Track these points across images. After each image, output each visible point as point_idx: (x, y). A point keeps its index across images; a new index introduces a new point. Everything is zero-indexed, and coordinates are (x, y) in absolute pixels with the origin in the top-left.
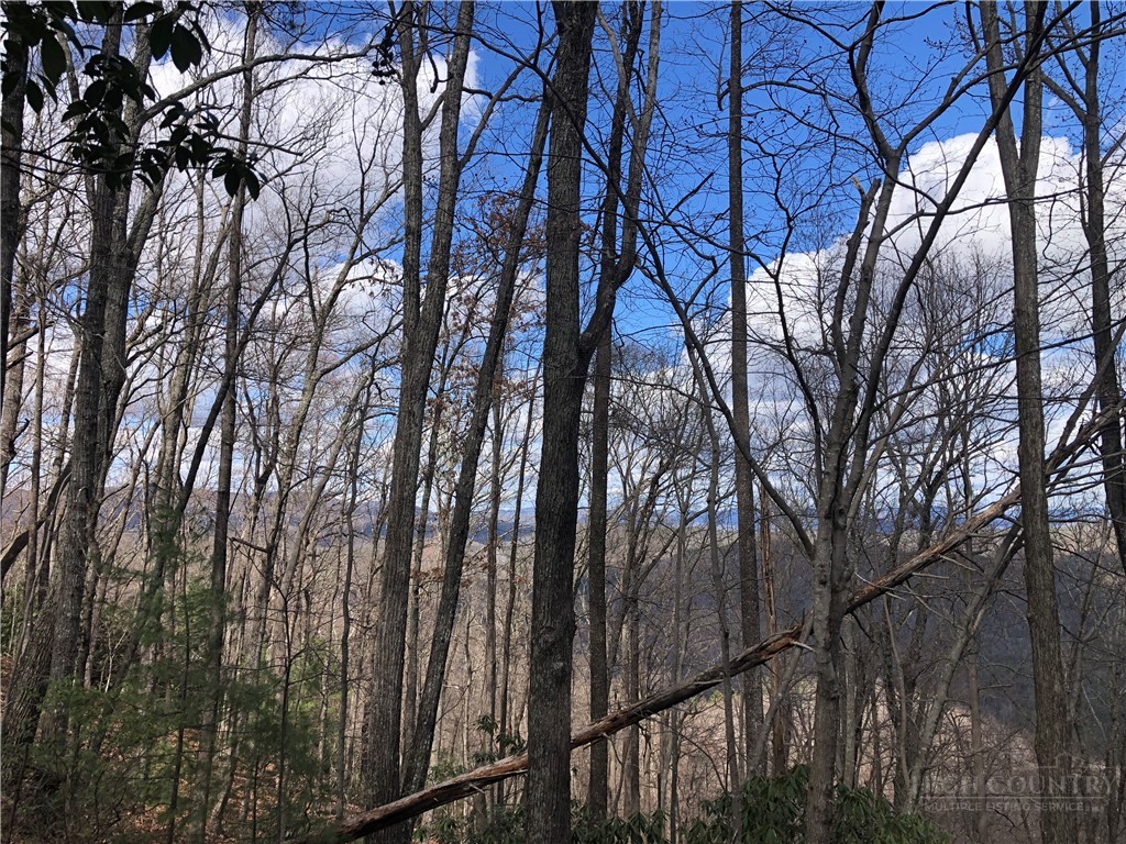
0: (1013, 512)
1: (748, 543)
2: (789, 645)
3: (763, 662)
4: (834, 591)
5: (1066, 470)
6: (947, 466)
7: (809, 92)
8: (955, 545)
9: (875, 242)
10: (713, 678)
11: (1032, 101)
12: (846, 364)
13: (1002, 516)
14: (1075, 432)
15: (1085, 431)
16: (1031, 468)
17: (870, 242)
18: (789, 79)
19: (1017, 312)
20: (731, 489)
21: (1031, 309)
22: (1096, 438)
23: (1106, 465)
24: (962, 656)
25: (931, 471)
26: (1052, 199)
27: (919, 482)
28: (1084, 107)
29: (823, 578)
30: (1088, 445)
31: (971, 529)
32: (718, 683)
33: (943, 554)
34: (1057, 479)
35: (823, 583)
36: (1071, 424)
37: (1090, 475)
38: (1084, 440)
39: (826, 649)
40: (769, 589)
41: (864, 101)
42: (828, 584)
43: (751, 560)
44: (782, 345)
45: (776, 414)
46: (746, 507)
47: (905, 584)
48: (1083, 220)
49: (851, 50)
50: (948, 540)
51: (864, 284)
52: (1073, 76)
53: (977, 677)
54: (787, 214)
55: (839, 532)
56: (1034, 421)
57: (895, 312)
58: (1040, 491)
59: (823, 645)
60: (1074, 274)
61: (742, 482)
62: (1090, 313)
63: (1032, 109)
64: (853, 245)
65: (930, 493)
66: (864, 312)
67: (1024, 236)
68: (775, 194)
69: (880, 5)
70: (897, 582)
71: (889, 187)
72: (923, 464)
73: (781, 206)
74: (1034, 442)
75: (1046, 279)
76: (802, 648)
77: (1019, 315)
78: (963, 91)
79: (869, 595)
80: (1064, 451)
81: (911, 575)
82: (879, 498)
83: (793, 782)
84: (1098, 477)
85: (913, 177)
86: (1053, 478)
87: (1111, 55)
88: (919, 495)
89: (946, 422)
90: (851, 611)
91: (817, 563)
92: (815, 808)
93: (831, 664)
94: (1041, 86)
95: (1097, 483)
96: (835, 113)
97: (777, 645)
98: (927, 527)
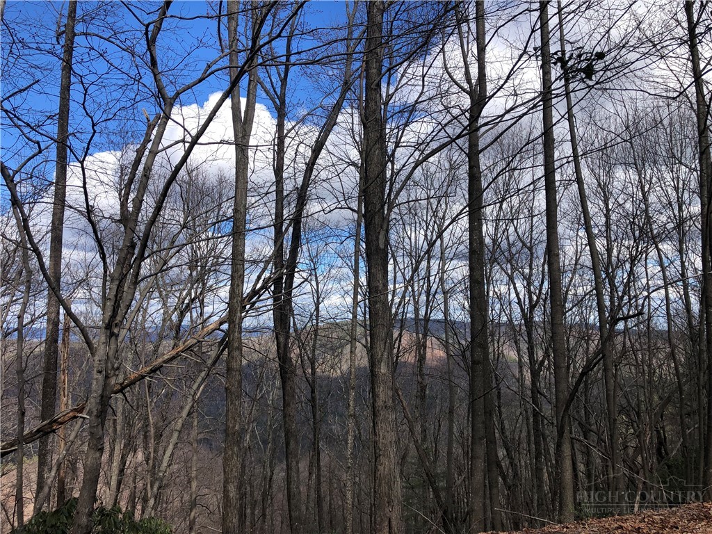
0: (225, 326)
1: (52, 349)
2: (75, 417)
3: (54, 431)
4: (107, 377)
5: (255, 303)
6: (192, 301)
7: (123, 49)
8: (190, 347)
9: (154, 153)
10: (13, 446)
11: (251, 92)
12: (128, 228)
13: (219, 329)
14: (261, 281)
15: (266, 282)
16: (235, 301)
17: (150, 152)
18: (110, 37)
19: (235, 211)
20: (44, 312)
21: (243, 210)
22: (271, 286)
23: (275, 301)
24: (189, 414)
25: (183, 302)
26: (255, 148)
27: (175, 309)
28: (278, 103)
29: (100, 368)
30: (267, 289)
31: (201, 337)
32: (16, 449)
33: (182, 352)
34: (250, 307)
35: (100, 372)
36: (259, 278)
37: (266, 306)
38: (265, 287)
39: (97, 416)
40: (64, 379)
41: (154, 62)
42: (104, 372)
43: (53, 360)
44: (84, 210)
45: (86, 260)
46: (54, 323)
47: (158, 372)
48: (274, 165)
49: (147, 26)
50: (186, 344)
51: (144, 178)
52: (274, 85)
53: (197, 426)
54: (92, 121)
55: (113, 338)
56: (239, 274)
57: (162, 198)
58: (239, 314)
59: (95, 414)
60: (267, 193)
61: (52, 305)
62: (274, 217)
63: (251, 96)
64: (140, 153)
65: (182, 315)
66: (143, 196)
67: (242, 167)
68: (83, 104)
69: (168, 4)
70: (153, 371)
71: (165, 120)
72: (179, 298)
73: (87, 114)
74: (238, 285)
75: (252, 194)
76: (84, 418)
77: (236, 212)
78: (212, 73)
79: (134, 379)
80: (255, 292)
81: (162, 366)
82: (150, 319)
83: (65, 511)
84: (269, 307)
85: (184, 119)
86: (248, 307)
87: (294, 79)
88: (175, 317)
89: (194, 273)
90: (121, 391)
91: (97, 358)
92: (79, 526)
93: (100, 427)
94: (257, 85)
95: (268, 311)
96: (139, 68)
97: (66, 418)
98: (177, 337)
